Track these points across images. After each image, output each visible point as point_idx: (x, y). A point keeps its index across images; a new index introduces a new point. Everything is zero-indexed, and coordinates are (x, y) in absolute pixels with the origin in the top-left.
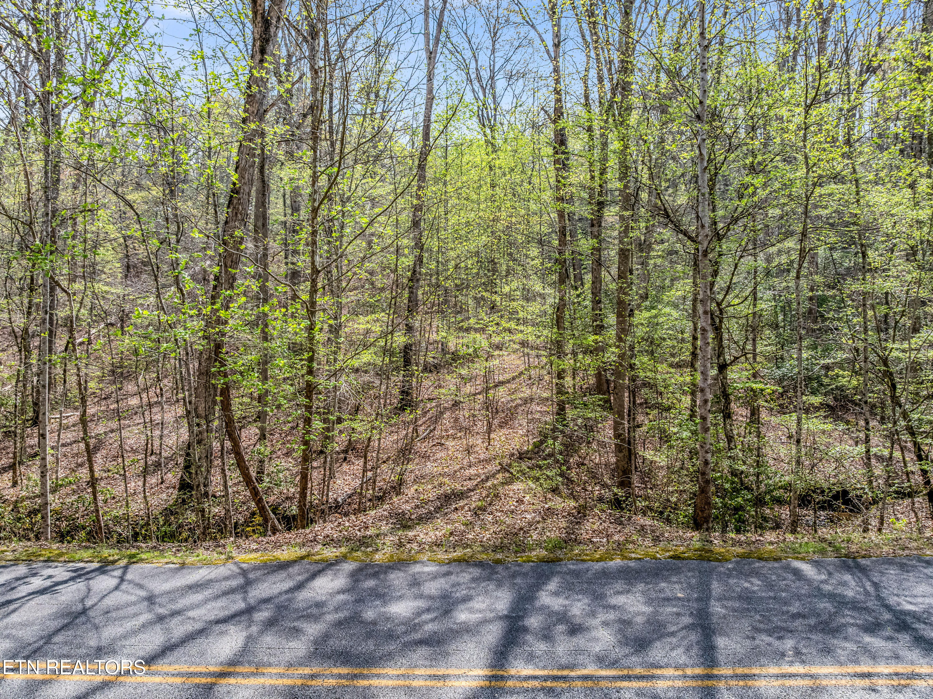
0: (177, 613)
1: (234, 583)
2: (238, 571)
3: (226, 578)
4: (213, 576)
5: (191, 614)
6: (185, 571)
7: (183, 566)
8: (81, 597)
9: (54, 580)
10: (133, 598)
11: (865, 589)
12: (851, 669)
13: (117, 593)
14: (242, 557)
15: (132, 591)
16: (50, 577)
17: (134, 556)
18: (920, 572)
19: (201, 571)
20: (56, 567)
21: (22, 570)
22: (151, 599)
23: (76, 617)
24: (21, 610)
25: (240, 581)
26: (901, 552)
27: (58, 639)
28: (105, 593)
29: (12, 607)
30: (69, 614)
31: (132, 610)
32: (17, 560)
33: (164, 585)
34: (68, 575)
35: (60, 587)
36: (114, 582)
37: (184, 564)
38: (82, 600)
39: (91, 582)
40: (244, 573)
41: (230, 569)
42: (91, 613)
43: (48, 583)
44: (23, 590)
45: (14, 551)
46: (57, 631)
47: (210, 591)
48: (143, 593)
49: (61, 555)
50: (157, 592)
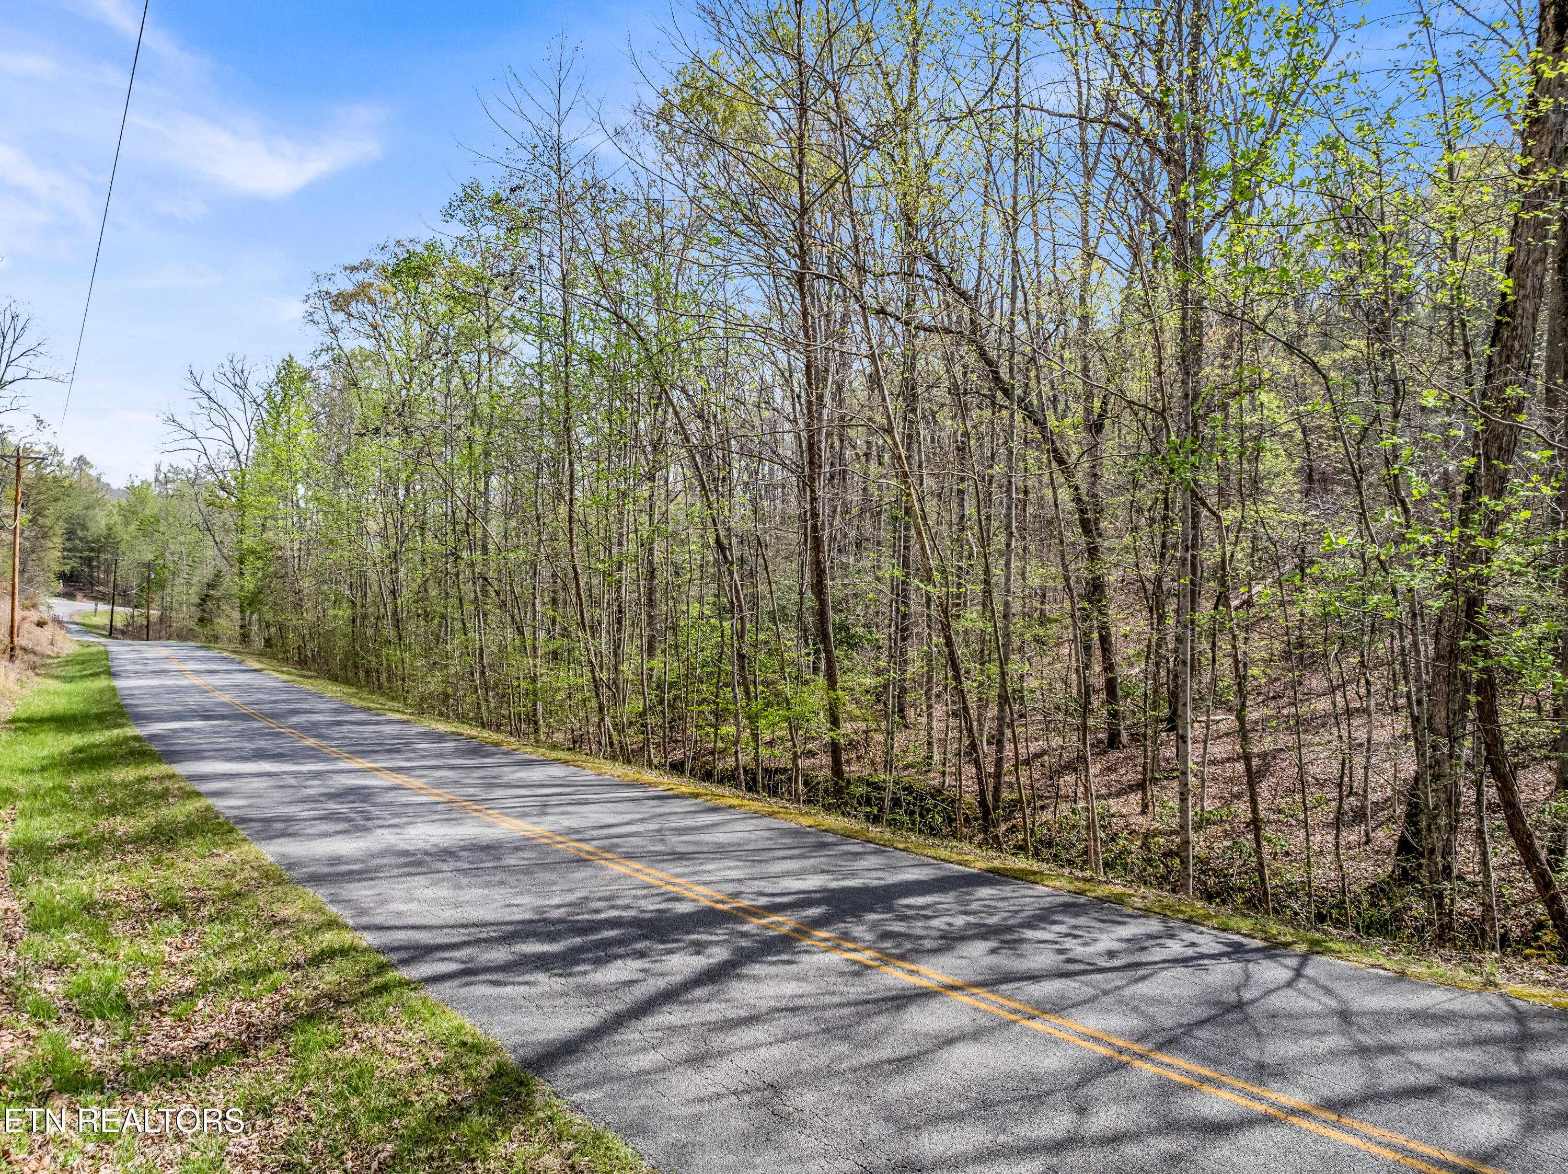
0: (1392, 1049)
1: (1499, 1028)
2: (1506, 1009)
3: (1485, 1017)
4: (1456, 1006)
5: (1416, 1057)
6: (1405, 986)
7: (1402, 976)
8: (1236, 983)
9: (1198, 949)
10: (1315, 1007)
13: (1289, 992)
14: (1515, 988)
15: (1314, 995)
16: (1193, 944)
17: (1318, 943)
19: (1433, 992)
20: (1201, 933)
21: (1154, 926)
22: (1345, 1016)
23: (1227, 1011)
24: (1153, 979)
25: (1511, 1028)
27: (1203, 1034)
28: (1271, 987)
29: (1141, 972)
30: (1218, 1003)
31: (1313, 1025)
32: (1147, 910)
33: (1368, 998)
34: (1217, 948)
35: (1206, 962)
36: (1286, 975)
37: (1403, 974)
38: (1237, 989)
39: (1251, 965)
40: (1520, 1017)
41: (1490, 1003)
42: (1250, 1010)
43: (1190, 952)
44: (1157, 954)
45: (1143, 898)
46: (1201, 1023)
47: (1451, 1030)
48: (1333, 1003)
49: (1208, 917)
50: (1355, 1007)
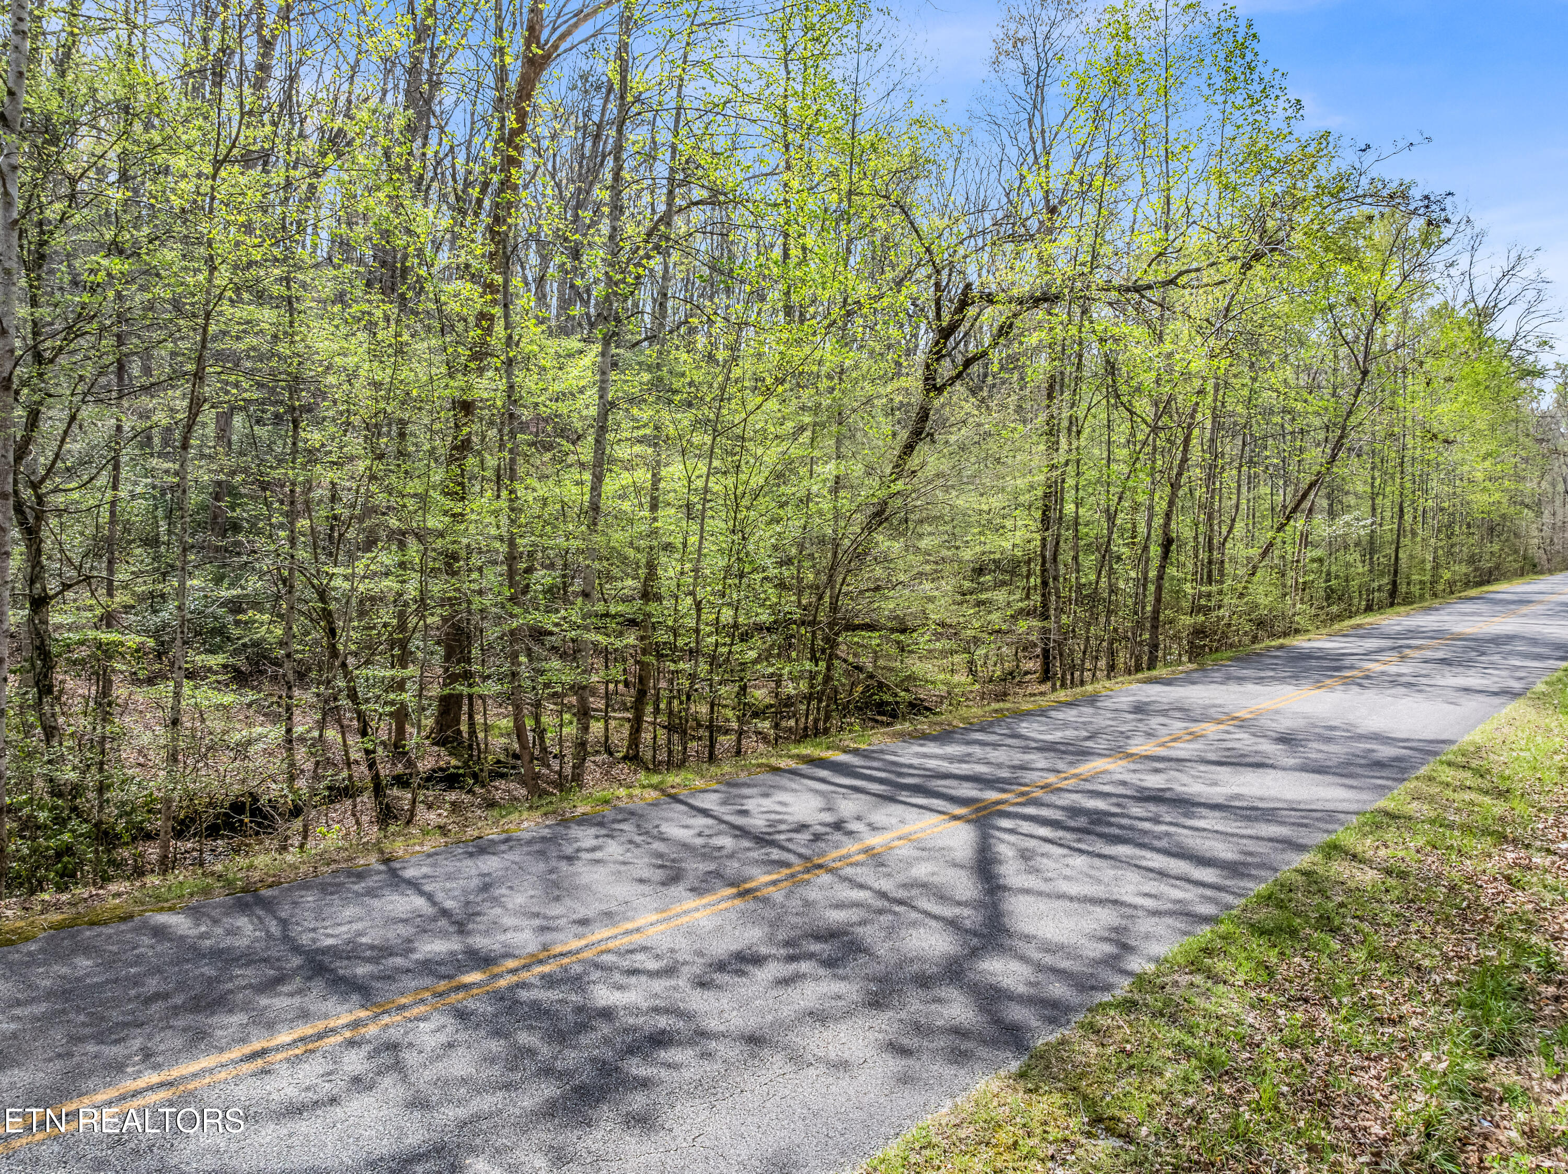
11: (268, 932)
12: (236, 1053)
18: (348, 890)
26: (325, 869)
